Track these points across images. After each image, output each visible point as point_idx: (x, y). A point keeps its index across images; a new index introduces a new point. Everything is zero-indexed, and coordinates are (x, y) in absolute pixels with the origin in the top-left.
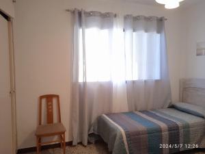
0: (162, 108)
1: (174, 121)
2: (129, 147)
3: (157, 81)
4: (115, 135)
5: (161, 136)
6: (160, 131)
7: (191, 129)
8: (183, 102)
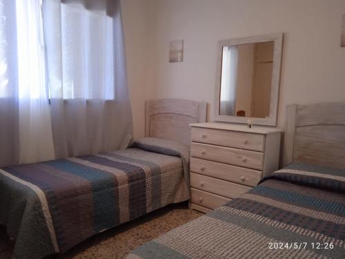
0: (118, 149)
1: (138, 165)
2: (54, 223)
3: (108, 103)
4: (24, 205)
5: (117, 191)
6: (114, 183)
7: (162, 175)
8: (150, 136)
